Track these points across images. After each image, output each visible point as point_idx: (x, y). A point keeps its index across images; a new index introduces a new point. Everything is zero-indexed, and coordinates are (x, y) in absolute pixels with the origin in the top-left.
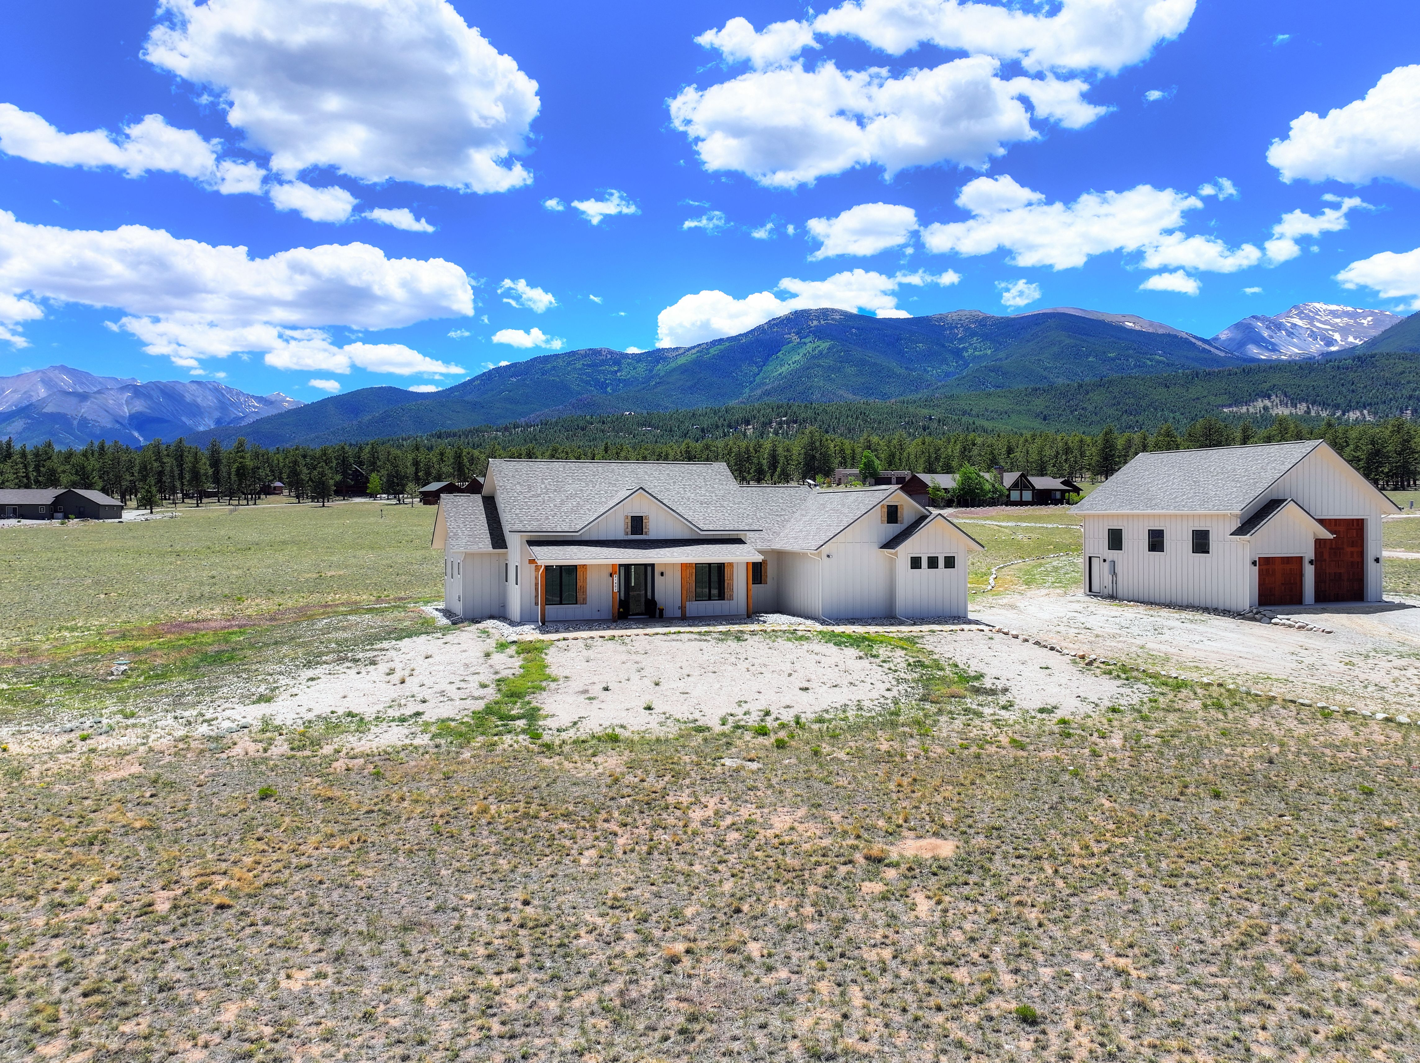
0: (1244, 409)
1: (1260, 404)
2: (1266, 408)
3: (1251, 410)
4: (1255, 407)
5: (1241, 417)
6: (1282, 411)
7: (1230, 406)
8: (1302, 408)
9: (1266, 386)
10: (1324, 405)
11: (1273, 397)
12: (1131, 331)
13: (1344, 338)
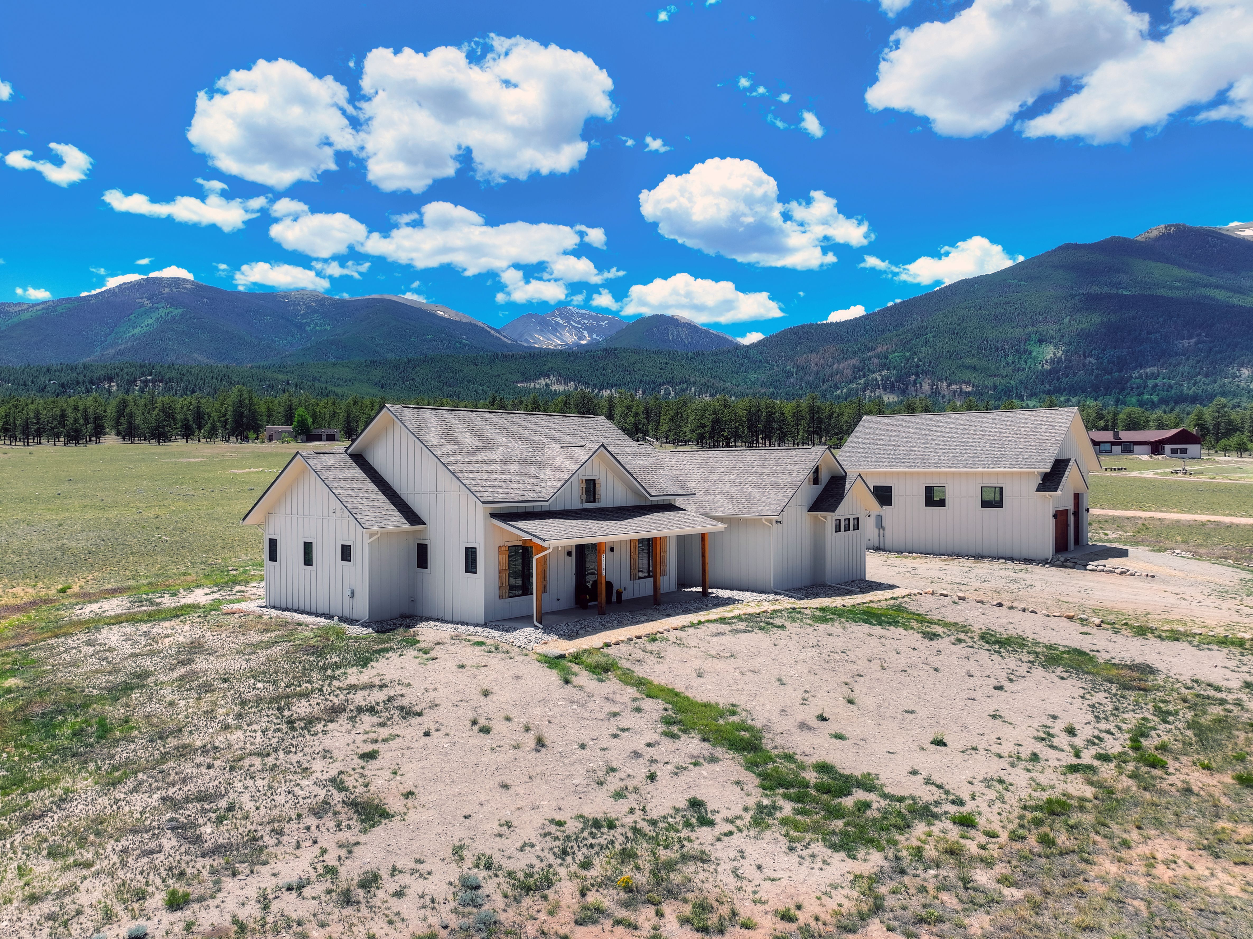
0: (532, 385)
1: (543, 381)
2: (547, 385)
3: (537, 386)
4: (539, 384)
5: (530, 391)
6: (558, 387)
7: (522, 382)
8: (571, 386)
9: (547, 368)
10: (586, 384)
11: (551, 377)
12: (442, 318)
13: (590, 335)
